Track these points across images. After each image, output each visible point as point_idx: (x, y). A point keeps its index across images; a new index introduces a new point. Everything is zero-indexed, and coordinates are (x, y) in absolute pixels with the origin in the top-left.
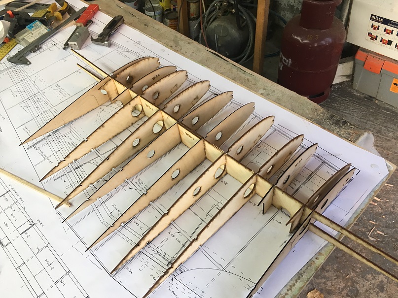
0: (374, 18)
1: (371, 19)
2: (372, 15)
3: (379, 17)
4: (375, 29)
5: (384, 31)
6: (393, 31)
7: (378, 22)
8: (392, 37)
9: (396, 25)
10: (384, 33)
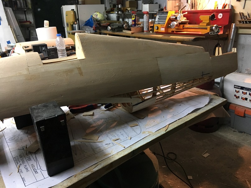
0: (236, 87)
1: (234, 87)
2: (235, 85)
3: (238, 86)
5: (242, 93)
6: (246, 93)
7: (238, 88)
8: (247, 96)
9: (248, 89)
10: (243, 94)
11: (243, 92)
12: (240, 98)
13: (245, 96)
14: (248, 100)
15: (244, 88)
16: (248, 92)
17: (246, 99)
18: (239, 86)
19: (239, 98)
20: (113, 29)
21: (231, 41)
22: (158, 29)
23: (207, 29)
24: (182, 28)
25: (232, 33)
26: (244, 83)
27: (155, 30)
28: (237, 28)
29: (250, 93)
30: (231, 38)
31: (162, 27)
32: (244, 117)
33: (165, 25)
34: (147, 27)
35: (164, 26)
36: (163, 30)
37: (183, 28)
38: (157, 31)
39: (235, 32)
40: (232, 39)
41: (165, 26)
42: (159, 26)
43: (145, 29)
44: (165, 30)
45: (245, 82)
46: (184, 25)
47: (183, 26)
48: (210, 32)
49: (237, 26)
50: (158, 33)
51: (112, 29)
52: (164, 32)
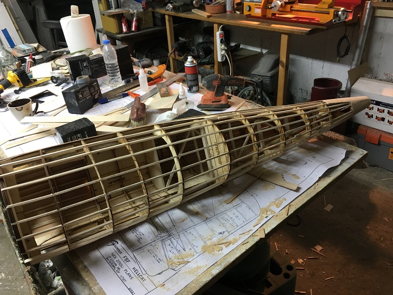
4: (370, 109)
6: (384, 110)
7: (372, 104)
8: (384, 115)
9: (386, 105)
10: (378, 112)
11: (378, 110)
12: (374, 117)
13: (381, 115)
14: (386, 121)
15: (381, 103)
16: (386, 110)
17: (383, 119)
18: (374, 101)
19: (372, 117)
20: (177, 8)
21: (364, 29)
22: (250, 10)
23: (329, 14)
24: (289, 10)
25: (366, 16)
26: (381, 95)
27: (246, 12)
28: (374, 9)
29: (389, 111)
30: (364, 24)
31: (257, 8)
32: (379, 144)
33: (262, 4)
34: (231, 5)
35: (259, 5)
36: (258, 12)
37: (291, 11)
38: (249, 13)
39: (371, 15)
40: (366, 26)
41: (261, 7)
42: (252, 4)
43: (228, 8)
44: (262, 11)
45: (383, 94)
46: (292, 5)
47: (291, 7)
48: (333, 19)
49: (373, 5)
50: (250, 17)
51: (174, 8)
52: (260, 15)
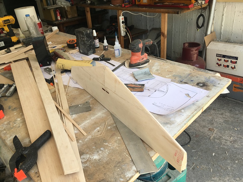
2: (217, 54)
4: (219, 61)
5: (224, 61)
6: (228, 60)
7: (220, 57)
8: (229, 63)
9: (229, 57)
14: (230, 67)
15: (226, 56)
18: (221, 55)
19: (221, 66)
22: (140, 1)
27: (137, 2)
29: (231, 61)
36: (145, 2)
45: (227, 50)
48: (194, 3)
50: (140, 5)
